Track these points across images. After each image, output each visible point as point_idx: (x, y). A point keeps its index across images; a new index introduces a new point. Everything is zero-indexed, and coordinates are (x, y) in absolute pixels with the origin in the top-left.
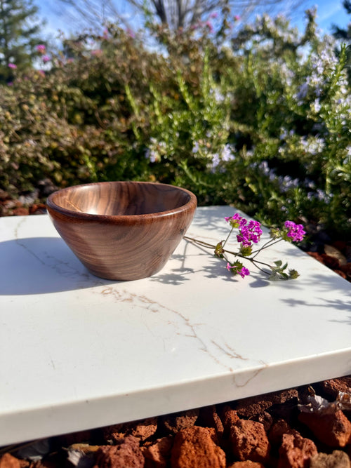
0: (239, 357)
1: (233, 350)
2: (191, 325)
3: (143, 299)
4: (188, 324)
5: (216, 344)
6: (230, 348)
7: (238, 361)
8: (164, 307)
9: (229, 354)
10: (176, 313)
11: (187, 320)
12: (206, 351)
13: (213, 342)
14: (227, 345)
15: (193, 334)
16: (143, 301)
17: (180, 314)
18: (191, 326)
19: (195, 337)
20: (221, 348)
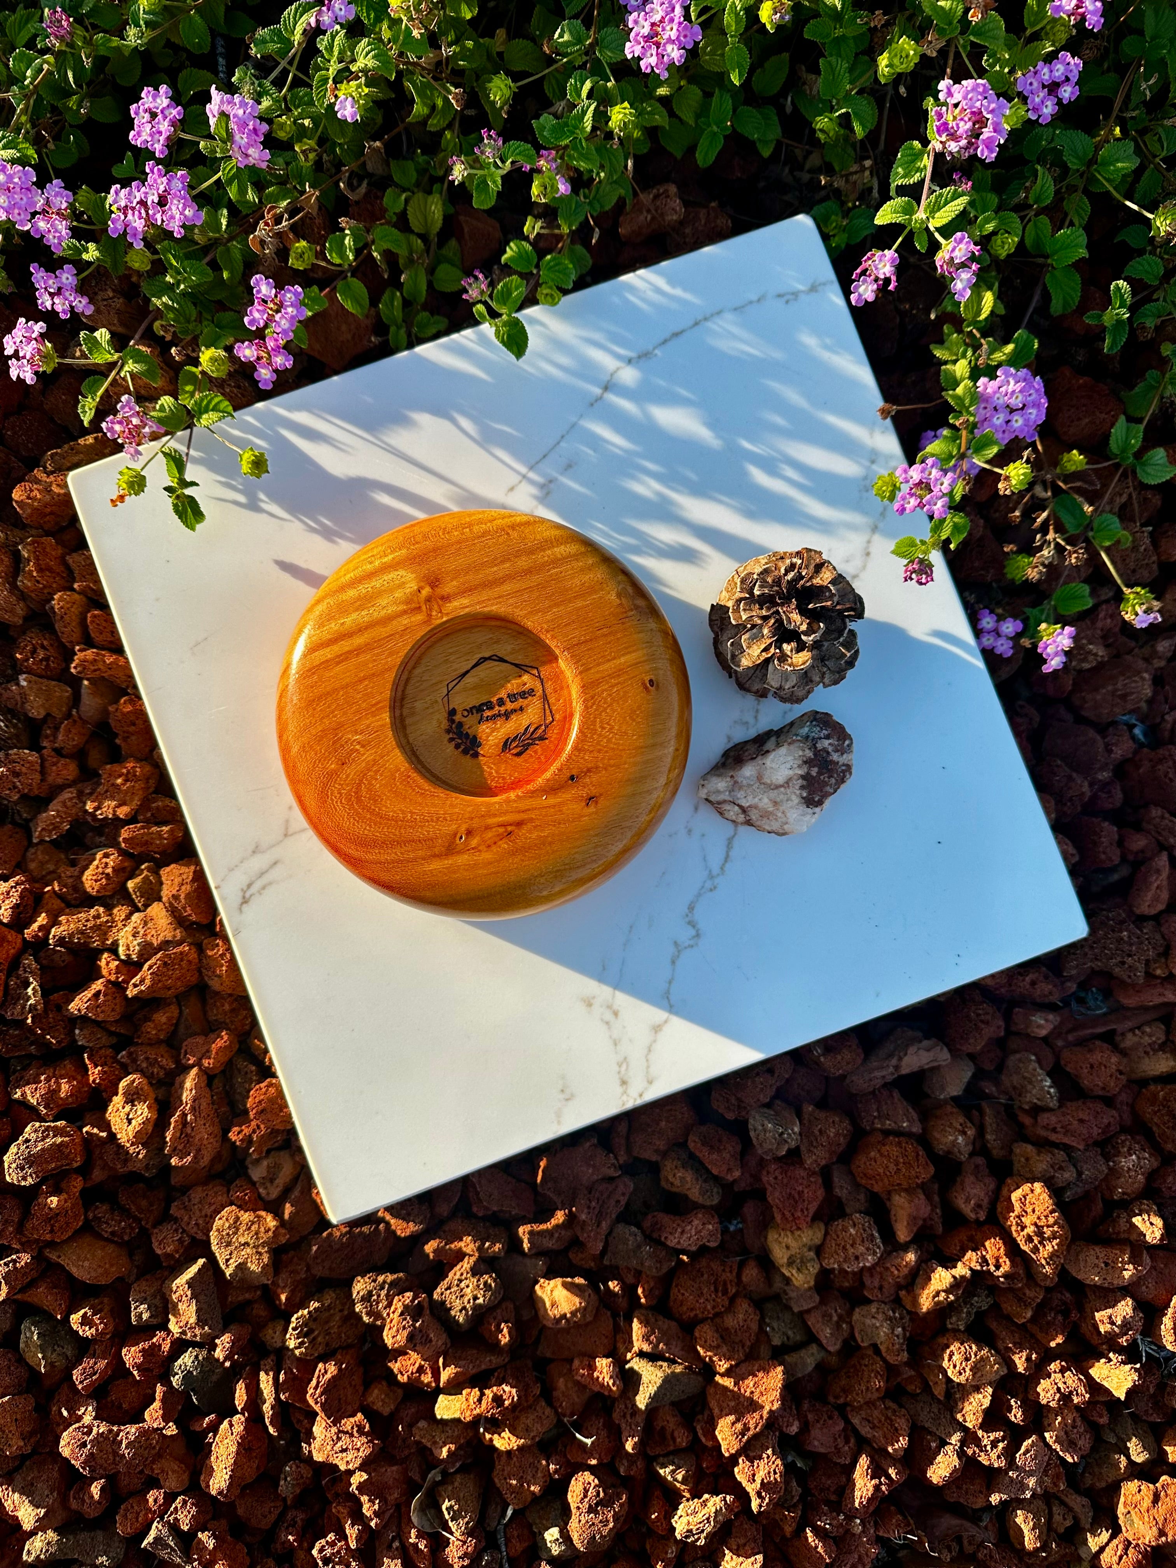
0: (245, 901)
1: (259, 893)
5: (271, 867)
6: (264, 888)
7: (237, 899)
9: (249, 886)
12: (254, 852)
13: (275, 863)
14: (270, 884)
15: (291, 831)
19: (286, 835)
20: (262, 874)
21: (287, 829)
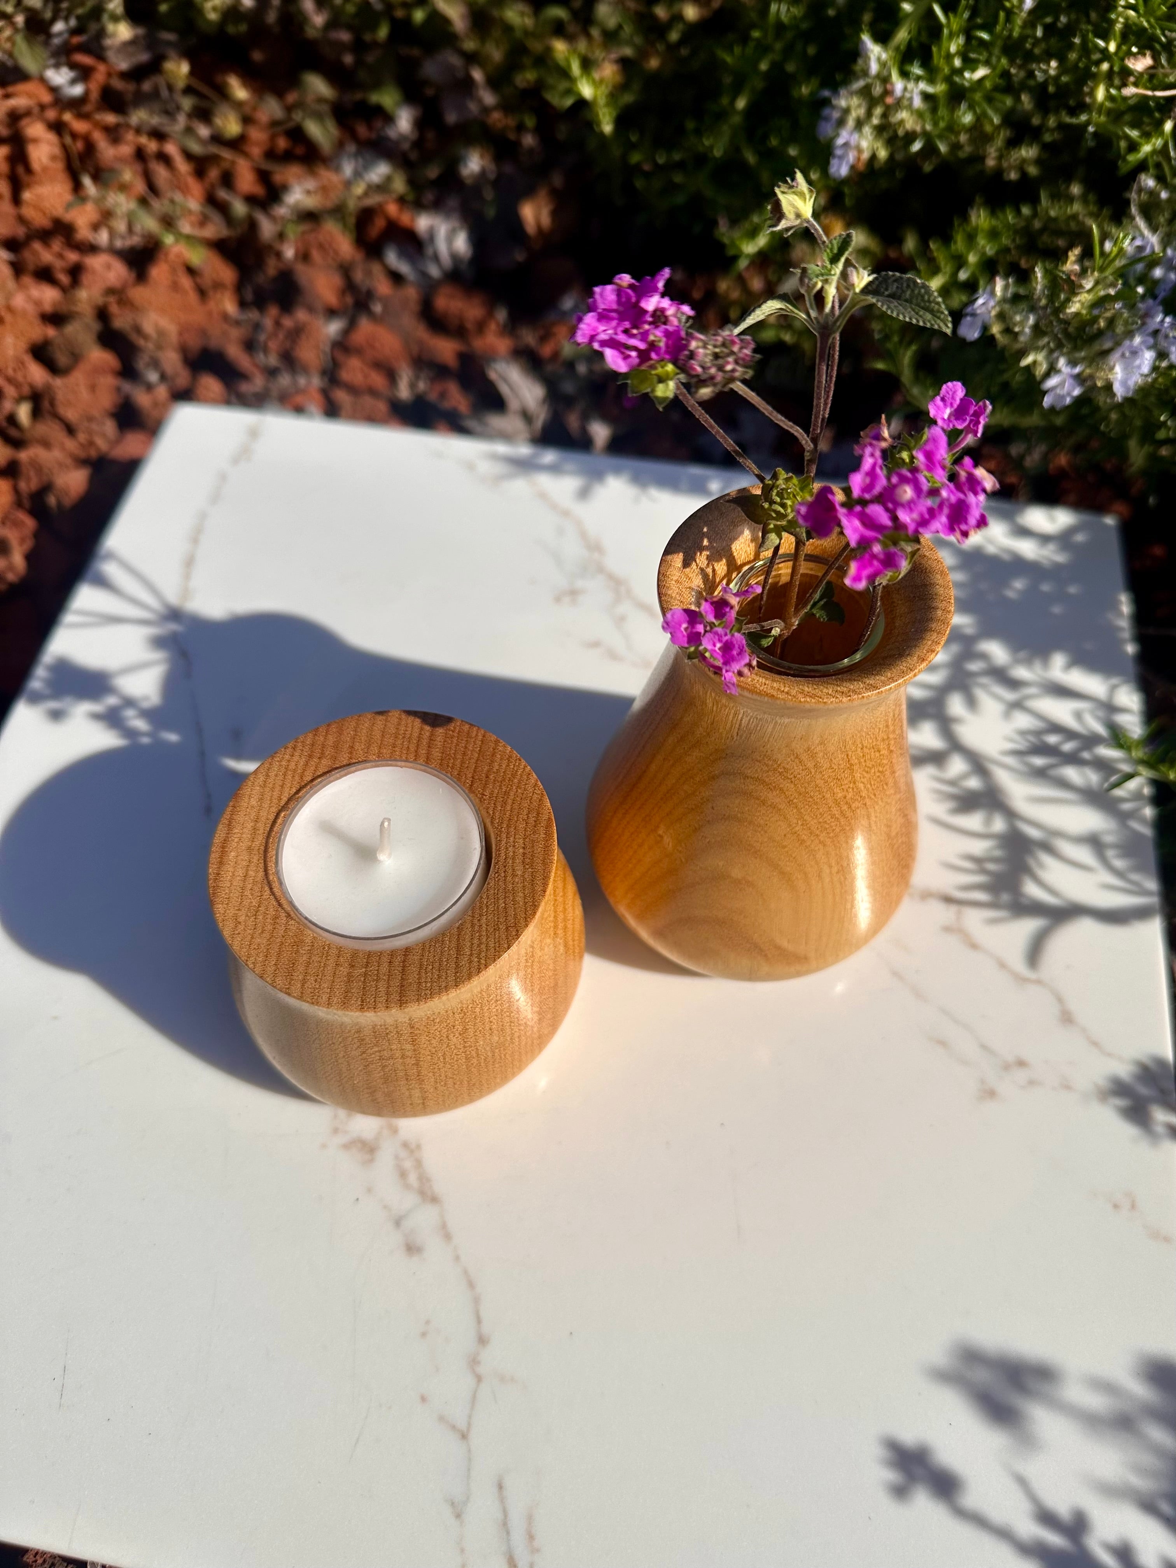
1: (535, 1551)
2: (481, 1370)
3: (408, 1164)
4: (474, 1362)
5: (502, 1500)
6: (532, 1538)
8: (448, 1236)
9: (512, 1563)
10: (471, 1285)
11: (482, 1340)
12: (458, 1516)
13: (500, 1487)
14: (530, 1519)
15: (462, 1424)
16: (403, 1174)
17: (477, 1301)
18: (479, 1379)
19: (464, 1436)
20: (505, 1525)
21: (454, 1427)
